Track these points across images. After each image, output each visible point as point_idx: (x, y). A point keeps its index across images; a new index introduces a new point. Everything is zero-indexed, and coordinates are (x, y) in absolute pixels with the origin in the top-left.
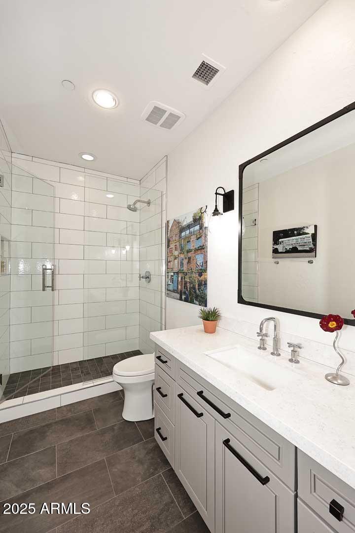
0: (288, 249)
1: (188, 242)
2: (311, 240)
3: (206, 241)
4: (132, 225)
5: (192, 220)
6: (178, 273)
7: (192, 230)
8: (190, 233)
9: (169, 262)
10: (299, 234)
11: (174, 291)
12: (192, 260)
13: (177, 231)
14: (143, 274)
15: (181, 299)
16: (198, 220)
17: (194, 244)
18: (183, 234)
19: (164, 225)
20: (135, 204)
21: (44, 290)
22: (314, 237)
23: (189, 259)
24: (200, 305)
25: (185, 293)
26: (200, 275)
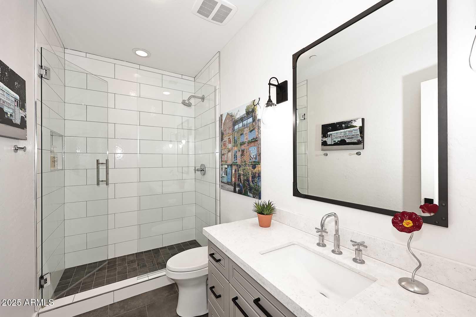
0: (337, 141)
1: (241, 135)
2: (359, 133)
3: (259, 133)
4: (188, 120)
5: (245, 112)
6: (231, 165)
7: (245, 122)
8: (243, 126)
9: (223, 155)
10: (347, 127)
11: (228, 183)
12: (245, 152)
13: (231, 124)
14: (198, 167)
15: (235, 191)
16: (251, 112)
17: (247, 137)
18: (236, 127)
19: (218, 119)
20: (189, 99)
21: (98, 184)
22: (362, 129)
23: (243, 151)
24: (254, 197)
25: (239, 185)
26: (254, 167)
